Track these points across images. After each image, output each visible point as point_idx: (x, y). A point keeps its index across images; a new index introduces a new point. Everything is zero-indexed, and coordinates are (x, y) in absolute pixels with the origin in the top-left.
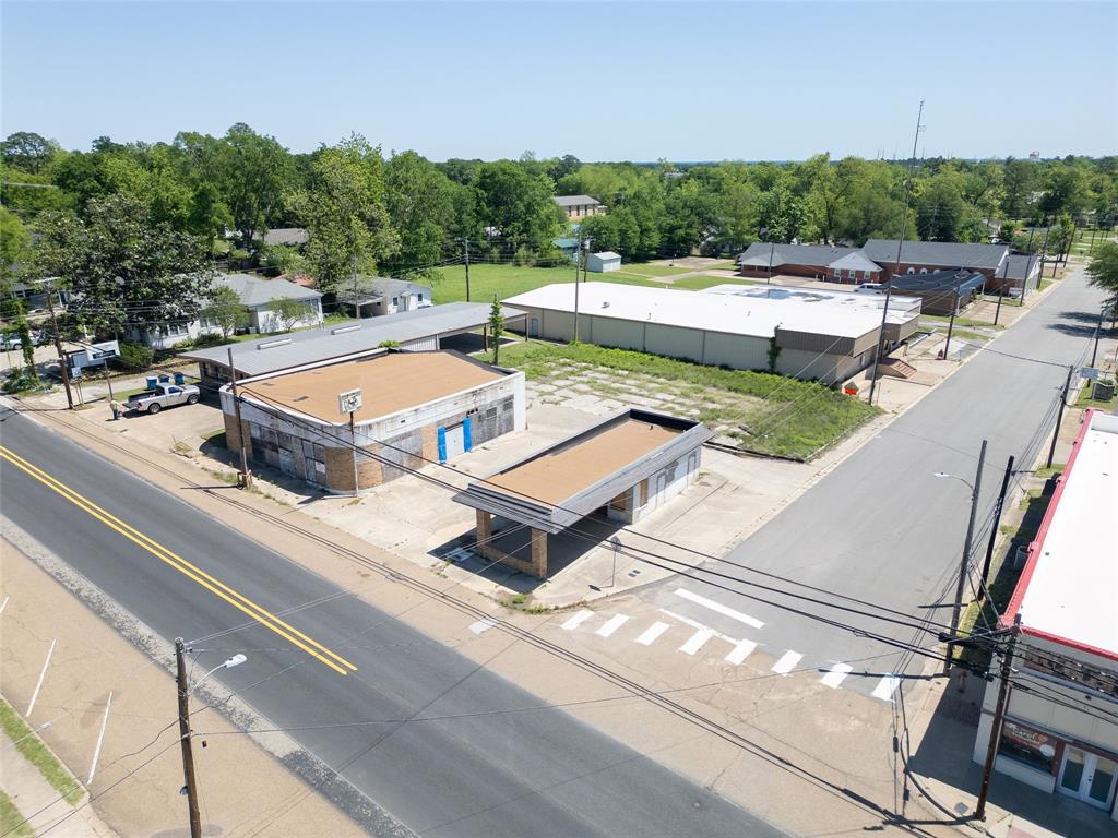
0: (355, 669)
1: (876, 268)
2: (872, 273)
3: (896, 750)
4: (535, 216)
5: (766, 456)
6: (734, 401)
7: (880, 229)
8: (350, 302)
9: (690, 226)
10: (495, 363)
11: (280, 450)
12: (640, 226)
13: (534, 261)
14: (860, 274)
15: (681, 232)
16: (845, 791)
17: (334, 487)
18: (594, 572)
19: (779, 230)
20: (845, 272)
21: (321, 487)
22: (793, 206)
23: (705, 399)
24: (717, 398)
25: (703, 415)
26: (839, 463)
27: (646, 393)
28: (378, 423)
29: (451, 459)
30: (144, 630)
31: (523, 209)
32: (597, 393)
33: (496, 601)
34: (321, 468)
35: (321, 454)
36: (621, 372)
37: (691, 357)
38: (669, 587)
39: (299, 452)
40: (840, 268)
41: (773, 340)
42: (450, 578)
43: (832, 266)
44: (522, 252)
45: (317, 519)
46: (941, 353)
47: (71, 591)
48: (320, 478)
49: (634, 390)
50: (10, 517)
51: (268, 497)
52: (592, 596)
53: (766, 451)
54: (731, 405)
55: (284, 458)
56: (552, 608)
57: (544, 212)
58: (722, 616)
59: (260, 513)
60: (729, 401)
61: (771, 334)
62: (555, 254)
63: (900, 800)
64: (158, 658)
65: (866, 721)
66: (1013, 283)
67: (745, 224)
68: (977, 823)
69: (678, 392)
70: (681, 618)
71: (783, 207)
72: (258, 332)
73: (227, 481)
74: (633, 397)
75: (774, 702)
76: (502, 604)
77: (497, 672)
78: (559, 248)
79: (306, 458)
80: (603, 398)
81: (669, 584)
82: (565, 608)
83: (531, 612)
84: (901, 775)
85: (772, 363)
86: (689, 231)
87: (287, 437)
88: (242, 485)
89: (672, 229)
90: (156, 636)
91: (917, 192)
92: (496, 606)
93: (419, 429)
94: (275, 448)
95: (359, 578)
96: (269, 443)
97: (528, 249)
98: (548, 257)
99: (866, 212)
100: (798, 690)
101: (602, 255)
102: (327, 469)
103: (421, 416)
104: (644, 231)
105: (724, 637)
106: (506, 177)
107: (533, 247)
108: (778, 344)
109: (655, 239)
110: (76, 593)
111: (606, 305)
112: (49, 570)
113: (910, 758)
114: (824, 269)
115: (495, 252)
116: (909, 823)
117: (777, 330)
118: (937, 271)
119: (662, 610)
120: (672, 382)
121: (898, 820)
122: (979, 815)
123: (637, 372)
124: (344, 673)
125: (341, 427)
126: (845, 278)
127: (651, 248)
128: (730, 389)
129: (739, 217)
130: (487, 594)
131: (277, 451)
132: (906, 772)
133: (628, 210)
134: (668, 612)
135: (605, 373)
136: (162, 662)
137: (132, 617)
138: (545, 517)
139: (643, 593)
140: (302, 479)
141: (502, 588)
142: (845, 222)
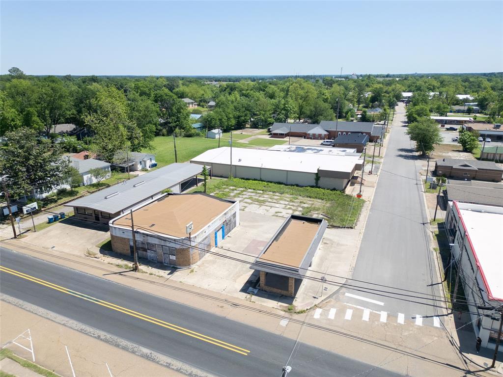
0: (249, 352)
1: (326, 133)
2: (325, 135)
3: (453, 345)
4: (182, 114)
5: (339, 227)
6: (313, 202)
7: (322, 115)
8: (120, 165)
9: (246, 115)
10: (205, 192)
11: (148, 251)
12: (227, 116)
13: (183, 134)
14: (320, 135)
15: (243, 118)
16: (447, 364)
17: (180, 265)
18: (310, 291)
19: (282, 116)
20: (314, 135)
21: (172, 266)
22: (287, 106)
23: (301, 202)
24: (305, 201)
25: (305, 210)
26: (364, 226)
27: (275, 201)
28: (198, 235)
29: (219, 244)
30: (146, 351)
31: (176, 111)
32: (256, 203)
33: (281, 310)
34: (173, 258)
35: (172, 251)
36: (258, 191)
37: (281, 182)
38: (342, 293)
39: (160, 251)
40: (312, 133)
41: (317, 174)
42: (257, 302)
43: (309, 132)
44: (177, 130)
45: (181, 282)
46: (370, 172)
47: (95, 337)
48: (171, 262)
49: (270, 200)
50: (33, 304)
51: (151, 274)
52: (317, 302)
53: (338, 225)
54: (313, 204)
55: (150, 254)
56: (306, 310)
57: (185, 112)
58: (368, 303)
59: (154, 282)
60: (310, 202)
61: (316, 172)
62: (193, 131)
63: (465, 365)
64: (162, 362)
65: (438, 337)
66: (378, 137)
67: (268, 113)
68: (493, 369)
69: (289, 200)
70: (355, 306)
71: (282, 107)
72: (84, 185)
73: (126, 268)
74: (272, 203)
75: (406, 335)
76: (285, 311)
77: (304, 342)
78: (194, 128)
79: (164, 254)
80: (261, 205)
81: (341, 291)
82: (310, 309)
83: (299, 313)
84: (459, 354)
85: (317, 183)
86: (245, 118)
87: (154, 245)
88: (135, 269)
89: (239, 117)
90: (153, 352)
91: (326, 96)
92: (284, 313)
93: (210, 234)
94: (145, 250)
95: (220, 309)
96: (142, 248)
97: (180, 129)
98: (190, 132)
99: (316, 108)
100: (411, 329)
101: (214, 131)
102: (176, 258)
103: (210, 228)
104: (229, 119)
105: (374, 311)
106: (168, 97)
107: (181, 127)
108: (319, 176)
109: (233, 122)
110: (99, 338)
111: (240, 160)
112: (76, 328)
113: (459, 347)
114: (306, 134)
115: (164, 131)
116: (473, 372)
117: (318, 170)
118: (349, 133)
119: (345, 303)
120: (283, 195)
121: (469, 372)
122: (493, 366)
123: (266, 191)
124: (246, 354)
125: (184, 239)
126: (315, 137)
127: (232, 126)
128: (307, 197)
129: (265, 111)
130: (276, 307)
131: (147, 251)
132: (460, 353)
133: (221, 110)
134: (348, 304)
135: (253, 192)
136: (165, 364)
137: (135, 345)
138: (296, 273)
139: (334, 297)
140: (162, 263)
141: (280, 304)
142: (308, 113)
